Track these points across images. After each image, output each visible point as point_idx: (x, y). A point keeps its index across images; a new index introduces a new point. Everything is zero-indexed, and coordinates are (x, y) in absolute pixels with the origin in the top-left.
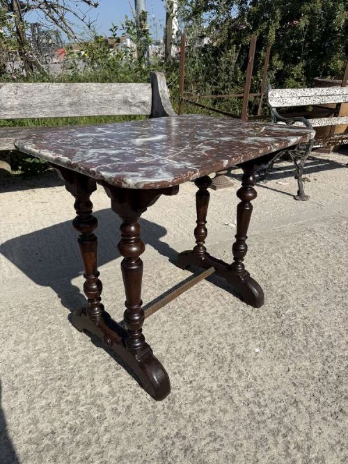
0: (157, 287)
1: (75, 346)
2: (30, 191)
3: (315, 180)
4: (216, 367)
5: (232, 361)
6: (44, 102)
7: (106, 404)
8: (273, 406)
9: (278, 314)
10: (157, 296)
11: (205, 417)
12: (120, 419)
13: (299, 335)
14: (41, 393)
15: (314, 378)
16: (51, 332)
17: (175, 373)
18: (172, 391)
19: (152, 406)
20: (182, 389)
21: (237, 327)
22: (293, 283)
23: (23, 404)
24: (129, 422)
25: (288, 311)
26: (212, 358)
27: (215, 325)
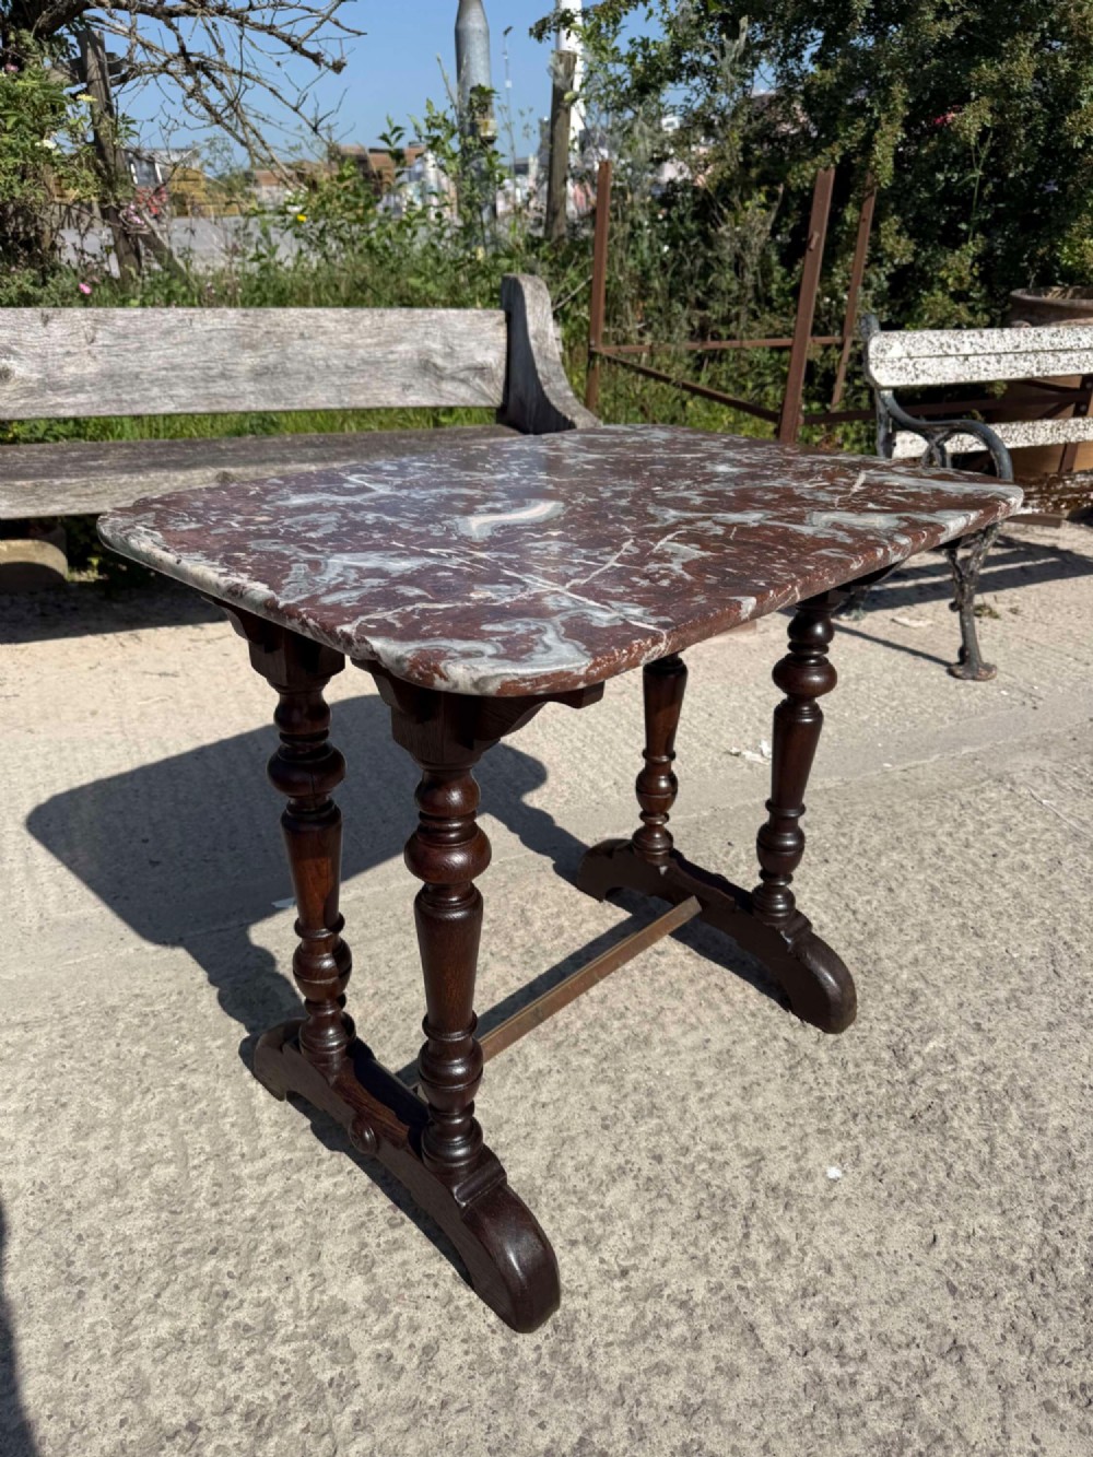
0: (515, 957)
1: (261, 1144)
2: (123, 636)
3: (1015, 611)
4: (703, 1225)
5: (753, 1206)
6: (174, 368)
7: (357, 1338)
8: (882, 1359)
9: (899, 1054)
10: (516, 986)
11: (670, 1391)
12: (400, 1389)
13: (967, 1126)
14: (158, 1296)
15: (1013, 1270)
16: (188, 1096)
17: (574, 1243)
18: (564, 1301)
19: (503, 1350)
20: (597, 1295)
21: (770, 1098)
22: (946, 951)
23: (99, 1330)
24: (431, 1401)
25: (931, 1045)
26: (691, 1195)
27: (699, 1086)
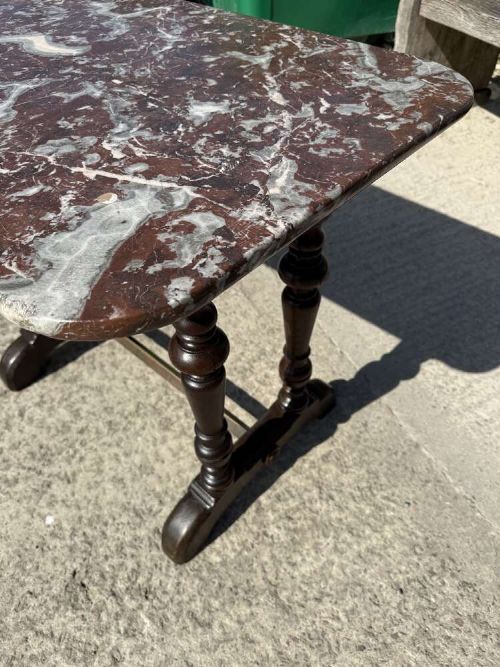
5: (40, 473)
21: (111, 492)
26: (55, 446)
27: (127, 455)
